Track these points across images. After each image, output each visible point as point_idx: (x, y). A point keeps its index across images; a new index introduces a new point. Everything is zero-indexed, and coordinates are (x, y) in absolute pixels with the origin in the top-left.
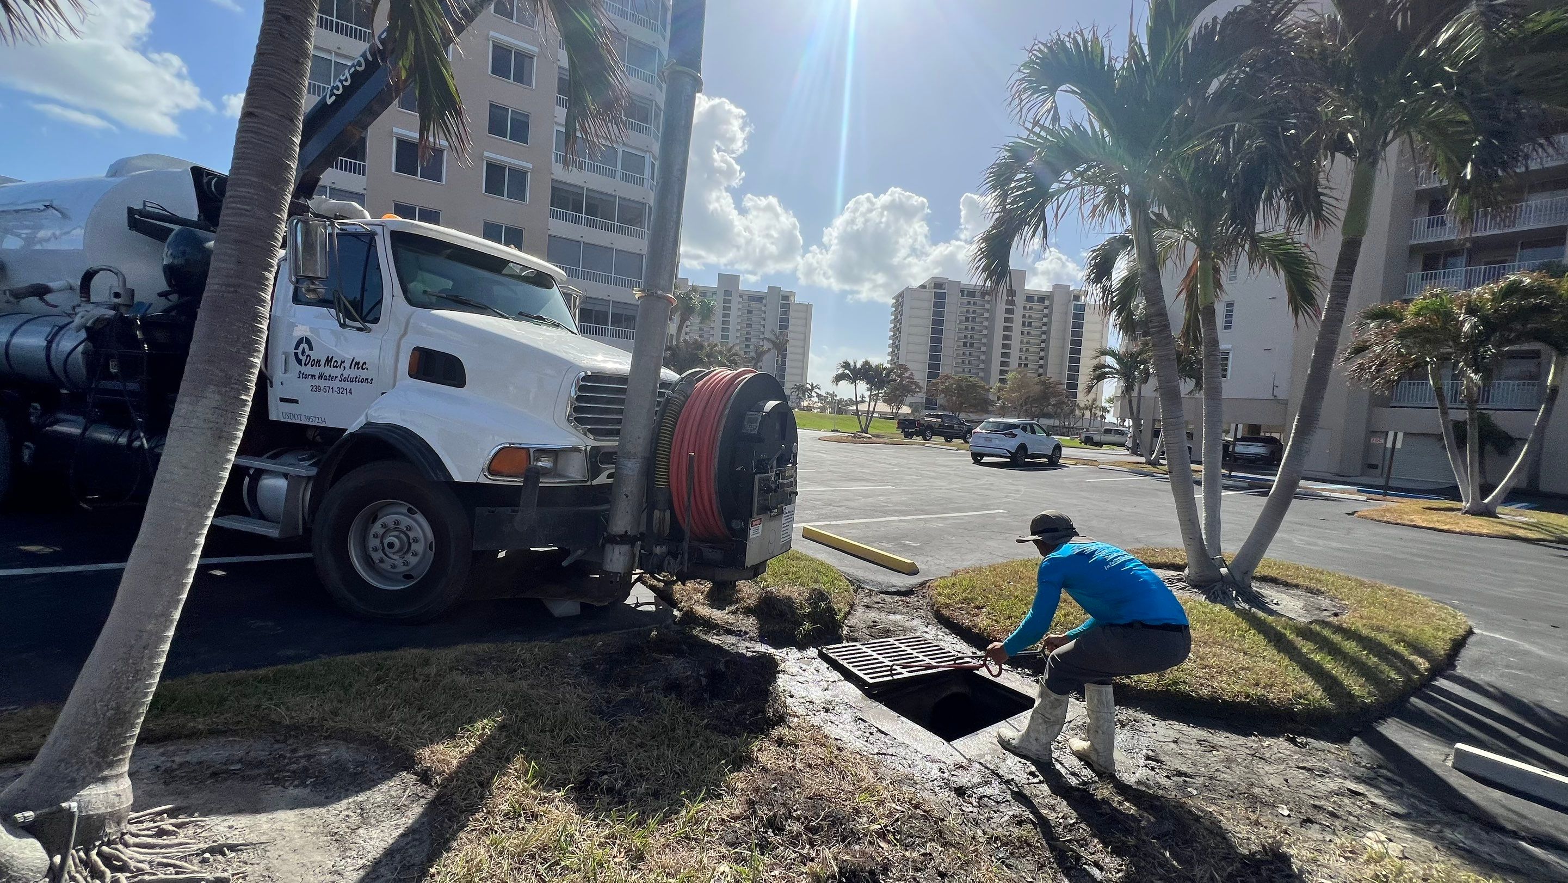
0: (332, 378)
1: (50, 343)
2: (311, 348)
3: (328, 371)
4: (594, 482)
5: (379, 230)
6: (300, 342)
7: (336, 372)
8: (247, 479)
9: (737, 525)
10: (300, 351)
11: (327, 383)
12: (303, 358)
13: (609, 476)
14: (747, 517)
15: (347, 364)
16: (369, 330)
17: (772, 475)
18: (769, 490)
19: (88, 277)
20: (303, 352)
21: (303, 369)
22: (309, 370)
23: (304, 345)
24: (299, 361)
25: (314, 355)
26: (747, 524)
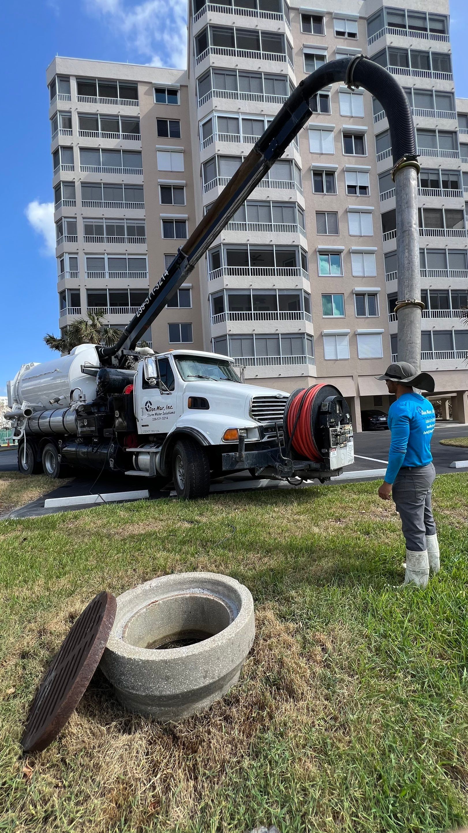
0: (160, 414)
1: (63, 418)
2: (151, 405)
3: (158, 412)
4: (263, 440)
5: (169, 356)
6: (147, 403)
7: (161, 412)
8: (134, 457)
9: (324, 451)
10: (147, 406)
11: (159, 416)
12: (149, 409)
13: (268, 438)
14: (329, 447)
15: (165, 408)
16: (171, 394)
17: (338, 428)
18: (337, 435)
19: (72, 392)
20: (148, 406)
21: (149, 412)
22: (151, 413)
23: (149, 404)
24: (147, 410)
25: (152, 407)
26: (328, 450)
